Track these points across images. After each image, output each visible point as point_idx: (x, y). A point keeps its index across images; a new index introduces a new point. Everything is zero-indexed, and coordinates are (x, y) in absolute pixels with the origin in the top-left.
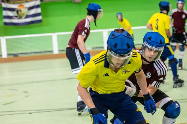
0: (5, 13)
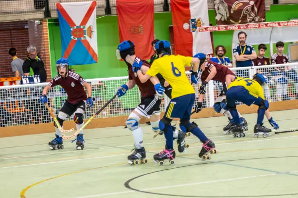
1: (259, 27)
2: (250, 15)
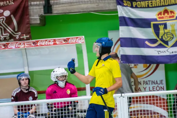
0: (125, 32)
2: (5, 29)
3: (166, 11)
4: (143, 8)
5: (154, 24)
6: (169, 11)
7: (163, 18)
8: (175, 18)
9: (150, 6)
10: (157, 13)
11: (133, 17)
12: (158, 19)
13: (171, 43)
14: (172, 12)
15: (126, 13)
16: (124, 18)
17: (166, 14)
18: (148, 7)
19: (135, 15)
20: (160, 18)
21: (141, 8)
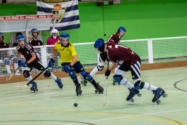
1: (19, 18)
3: (57, 5)
4: (48, 2)
5: (53, 11)
6: (59, 5)
7: (56, 8)
8: (61, 9)
9: (51, 2)
10: (53, 5)
11: (44, 7)
12: (55, 9)
13: (59, 21)
14: (60, 6)
15: (40, 4)
16: (39, 7)
17: (57, 7)
18: (50, 2)
19: (44, 6)
20: (55, 8)
21: (47, 2)
